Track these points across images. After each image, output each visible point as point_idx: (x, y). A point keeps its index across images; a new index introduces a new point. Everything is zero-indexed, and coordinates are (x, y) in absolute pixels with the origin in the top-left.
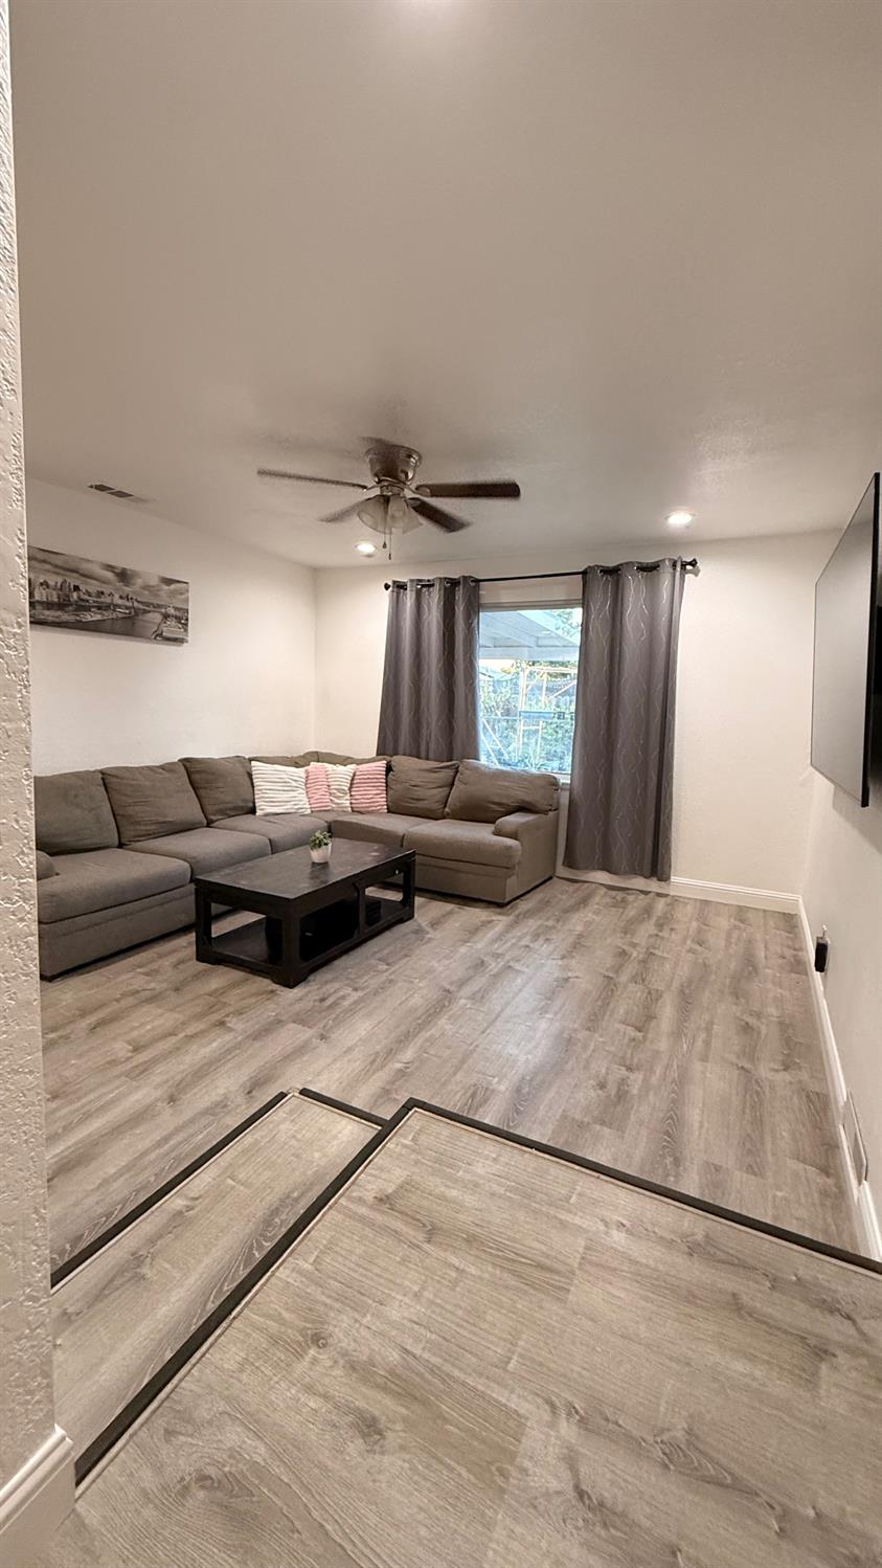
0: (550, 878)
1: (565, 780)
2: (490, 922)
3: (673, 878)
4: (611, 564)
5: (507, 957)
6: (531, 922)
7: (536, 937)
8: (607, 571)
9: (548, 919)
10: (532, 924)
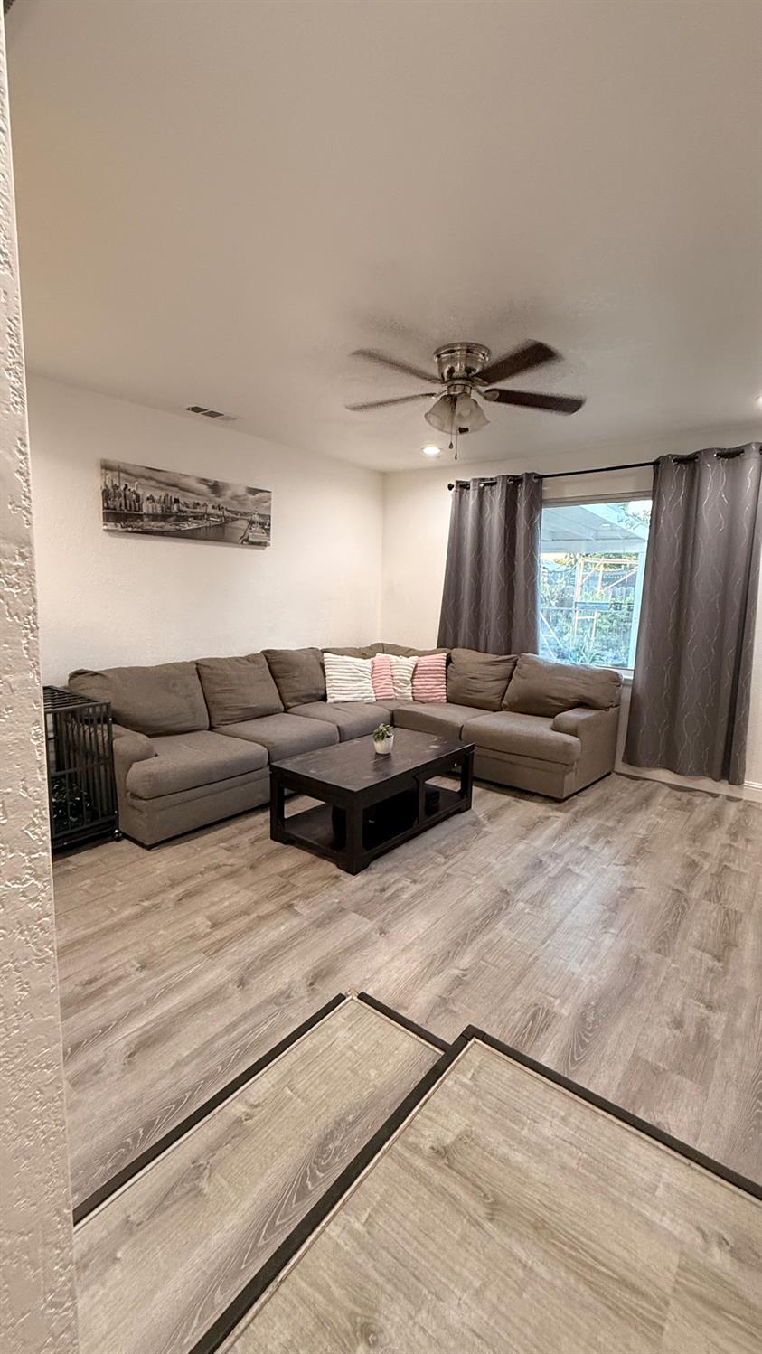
0: (609, 774)
1: (627, 675)
2: (548, 818)
3: (746, 782)
4: (687, 451)
5: (566, 859)
6: (590, 821)
7: (596, 838)
8: (681, 460)
9: (608, 819)
10: (592, 823)
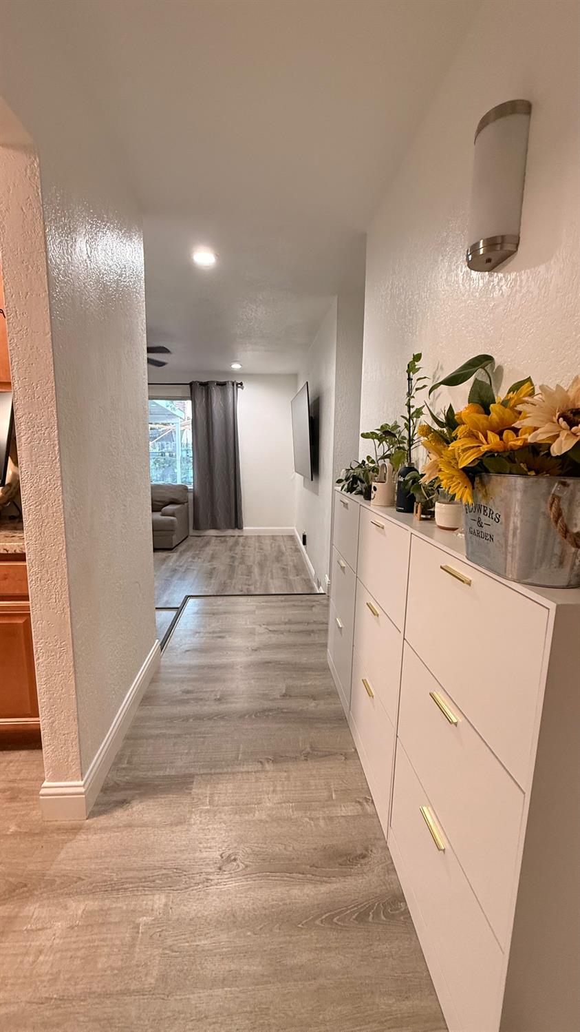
0: (187, 537)
1: (190, 487)
3: (244, 528)
4: (204, 380)
8: (202, 384)
9: (195, 551)
